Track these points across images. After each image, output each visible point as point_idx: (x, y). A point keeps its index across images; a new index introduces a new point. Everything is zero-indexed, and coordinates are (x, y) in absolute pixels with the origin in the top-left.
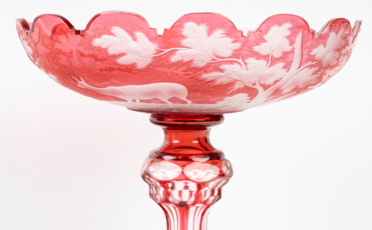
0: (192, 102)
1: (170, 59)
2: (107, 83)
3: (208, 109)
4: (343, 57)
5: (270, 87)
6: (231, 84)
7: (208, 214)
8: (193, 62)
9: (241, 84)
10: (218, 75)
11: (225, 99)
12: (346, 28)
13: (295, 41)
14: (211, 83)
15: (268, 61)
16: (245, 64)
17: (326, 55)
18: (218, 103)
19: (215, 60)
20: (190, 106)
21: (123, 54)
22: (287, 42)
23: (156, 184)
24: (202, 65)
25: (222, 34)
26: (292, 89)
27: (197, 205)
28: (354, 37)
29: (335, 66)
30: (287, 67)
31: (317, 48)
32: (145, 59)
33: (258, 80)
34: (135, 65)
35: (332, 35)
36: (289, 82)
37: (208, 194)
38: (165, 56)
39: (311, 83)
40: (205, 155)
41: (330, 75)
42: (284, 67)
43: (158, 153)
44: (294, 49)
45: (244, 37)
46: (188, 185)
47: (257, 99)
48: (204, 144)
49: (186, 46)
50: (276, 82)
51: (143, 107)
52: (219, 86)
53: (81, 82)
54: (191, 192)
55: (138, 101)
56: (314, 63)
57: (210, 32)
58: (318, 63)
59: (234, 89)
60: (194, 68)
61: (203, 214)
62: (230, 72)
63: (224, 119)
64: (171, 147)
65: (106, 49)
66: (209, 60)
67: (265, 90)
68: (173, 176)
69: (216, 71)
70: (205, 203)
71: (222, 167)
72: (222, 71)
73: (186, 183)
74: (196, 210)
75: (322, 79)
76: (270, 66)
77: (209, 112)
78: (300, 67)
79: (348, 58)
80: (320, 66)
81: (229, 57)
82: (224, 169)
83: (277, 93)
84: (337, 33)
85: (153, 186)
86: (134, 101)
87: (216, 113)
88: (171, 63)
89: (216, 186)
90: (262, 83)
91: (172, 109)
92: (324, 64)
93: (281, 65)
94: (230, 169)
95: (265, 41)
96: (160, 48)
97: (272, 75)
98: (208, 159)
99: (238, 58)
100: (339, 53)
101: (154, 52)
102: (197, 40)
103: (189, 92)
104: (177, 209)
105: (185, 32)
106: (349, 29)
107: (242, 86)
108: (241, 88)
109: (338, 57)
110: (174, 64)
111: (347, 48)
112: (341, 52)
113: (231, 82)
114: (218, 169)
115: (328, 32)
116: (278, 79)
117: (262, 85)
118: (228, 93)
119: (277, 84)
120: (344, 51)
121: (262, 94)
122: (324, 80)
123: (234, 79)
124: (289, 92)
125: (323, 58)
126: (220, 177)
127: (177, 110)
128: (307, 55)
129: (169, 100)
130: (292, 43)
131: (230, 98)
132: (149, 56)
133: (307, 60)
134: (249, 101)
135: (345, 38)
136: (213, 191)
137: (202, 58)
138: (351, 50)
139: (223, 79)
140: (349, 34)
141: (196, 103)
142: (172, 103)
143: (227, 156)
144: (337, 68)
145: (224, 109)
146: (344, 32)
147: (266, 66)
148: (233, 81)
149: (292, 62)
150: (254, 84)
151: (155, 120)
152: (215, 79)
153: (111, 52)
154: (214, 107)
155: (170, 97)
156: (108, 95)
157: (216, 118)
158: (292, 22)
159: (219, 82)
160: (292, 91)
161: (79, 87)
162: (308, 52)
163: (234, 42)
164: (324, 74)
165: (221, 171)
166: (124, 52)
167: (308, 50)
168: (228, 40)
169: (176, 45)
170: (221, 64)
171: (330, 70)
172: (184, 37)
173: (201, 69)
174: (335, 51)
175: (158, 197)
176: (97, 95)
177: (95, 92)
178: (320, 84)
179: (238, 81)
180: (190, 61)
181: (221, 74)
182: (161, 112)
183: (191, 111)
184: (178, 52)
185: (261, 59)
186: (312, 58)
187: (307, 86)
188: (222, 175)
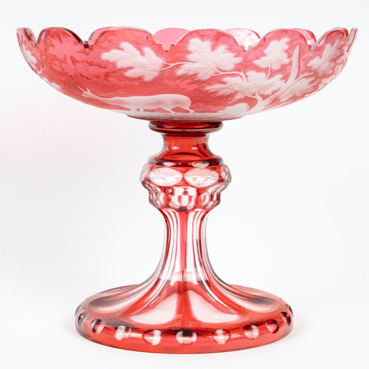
0: (194, 111)
1: (176, 72)
2: (113, 93)
3: (209, 117)
4: (338, 66)
5: (269, 96)
6: (233, 95)
7: (207, 219)
8: (198, 76)
9: (242, 94)
10: (221, 87)
11: (226, 108)
12: (341, 39)
13: (292, 54)
14: (214, 94)
15: (267, 73)
16: (246, 76)
17: (322, 65)
18: (219, 112)
19: (218, 73)
20: (193, 115)
21: (131, 68)
22: (285, 55)
23: (156, 190)
24: (206, 77)
25: (225, 49)
26: (290, 98)
27: (196, 210)
28: (349, 46)
29: (330, 75)
30: (285, 78)
31: (313, 59)
32: (152, 73)
33: (257, 91)
34: (142, 78)
35: (328, 46)
36: (287, 91)
37: (207, 199)
38: (171, 70)
39: (308, 92)
40: (204, 161)
41: (326, 83)
42: (282, 79)
43: (157, 159)
44: (291, 61)
45: (246, 51)
46: (187, 190)
47: (256, 108)
48: (203, 150)
49: (191, 60)
50: (275, 92)
51: (145, 116)
52: (221, 97)
53: (86, 92)
54: (190, 198)
55: (141, 110)
56: (310, 74)
57: (213, 48)
58: (315, 73)
59: (235, 100)
60: (199, 81)
61: (202, 219)
62: (231, 84)
63: (222, 126)
64: (171, 154)
65: (115, 63)
66: (213, 74)
67: (264, 100)
68: (173, 182)
69: (219, 84)
70: (204, 207)
71: (221, 172)
72: (224, 83)
73: (185, 189)
74: (195, 215)
75: (318, 87)
76: (269, 78)
77: (209, 119)
78: (297, 78)
79: (344, 66)
80: (317, 76)
81: (231, 71)
82: (223, 175)
83: (276, 102)
84: (332, 45)
85: (153, 191)
86: (138, 110)
87: (216, 120)
88: (176, 76)
89: (215, 192)
90: (261, 93)
91: (174, 117)
92: (320, 74)
93: (279, 76)
94: (229, 174)
95: (264, 55)
96: (166, 62)
97: (270, 86)
98: (207, 164)
99: (239, 71)
100: (334, 62)
101: (161, 66)
102: (201, 55)
103: (193, 102)
104: (177, 214)
105: (191, 47)
106: (344, 40)
107: (242, 97)
108: (242, 99)
109: (333, 67)
110: (179, 78)
111: (342, 58)
112: (336, 61)
113: (232, 93)
114: (217, 175)
115: (324, 44)
116: (277, 90)
117: (261, 96)
118: (229, 103)
119: (275, 94)
120: (339, 61)
121: (261, 103)
122: (320, 88)
123: (235, 90)
124: (287, 101)
125: (319, 69)
126: (219, 183)
127: (178, 118)
128: (303, 66)
129: (173, 110)
130: (290, 56)
131: (231, 107)
132: (156, 70)
133: (304, 72)
134: (249, 109)
135: (340, 48)
136: (212, 196)
137: (206, 72)
138: (346, 58)
139: (225, 91)
140: (344, 45)
141: (198, 112)
142: (175, 112)
143: (225, 161)
144: (333, 76)
145: (223, 117)
146: (340, 43)
147: (266, 78)
148: (234, 92)
149: (289, 74)
150: (254, 95)
151: (155, 126)
152: (218, 91)
153: (120, 65)
154: (214, 115)
155: (174, 107)
156: (113, 104)
157: (215, 125)
158: (290, 37)
159: (221, 93)
160: (290, 99)
161: (83, 97)
162: (305, 64)
163: (236, 56)
164: (320, 83)
165: (220, 177)
166: (132, 65)
167: (305, 62)
168: (231, 55)
169: (182, 59)
170: (223, 77)
171: (326, 79)
172: (189, 52)
173: (205, 82)
174: (330, 61)
175: (158, 202)
176: (101, 104)
177: (99, 101)
178: (317, 91)
179: (239, 92)
180: (195, 75)
181: (223, 86)
182: (163, 120)
183: (192, 119)
184: (183, 66)
185: (261, 72)
186: (309, 69)
187: (304, 95)
188: (221, 180)
